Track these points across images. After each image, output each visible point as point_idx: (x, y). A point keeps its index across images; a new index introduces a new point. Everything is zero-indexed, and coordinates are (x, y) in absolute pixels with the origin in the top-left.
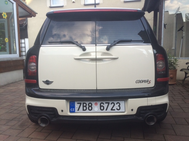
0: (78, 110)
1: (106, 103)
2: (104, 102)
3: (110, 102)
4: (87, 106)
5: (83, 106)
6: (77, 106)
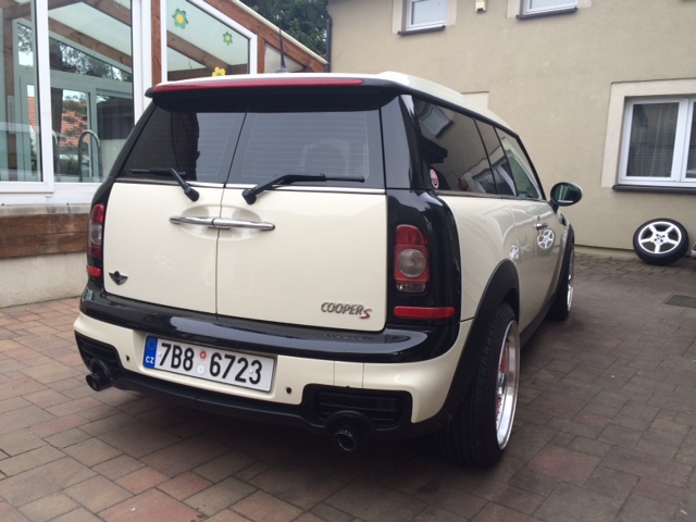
0: (161, 364)
1: (227, 356)
2: (223, 353)
3: (238, 356)
4: (183, 357)
5: (174, 356)
6: (160, 351)
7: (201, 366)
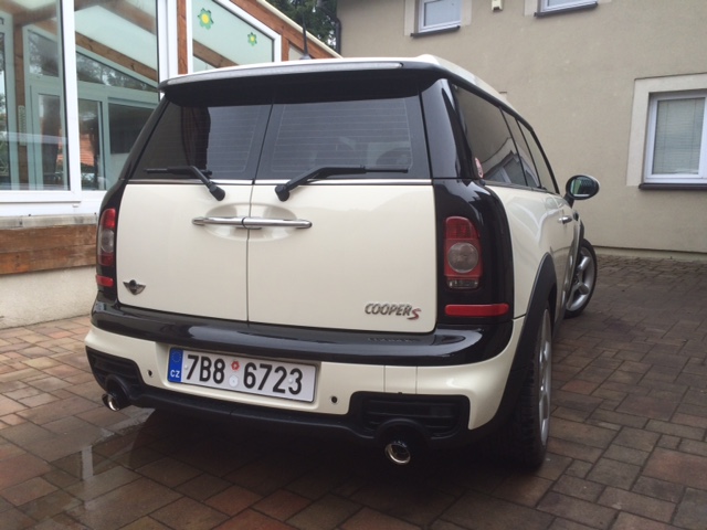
0: (189, 377)
1: (262, 366)
2: (257, 363)
3: (275, 365)
4: (212, 369)
5: (203, 368)
6: (187, 364)
7: (234, 378)
